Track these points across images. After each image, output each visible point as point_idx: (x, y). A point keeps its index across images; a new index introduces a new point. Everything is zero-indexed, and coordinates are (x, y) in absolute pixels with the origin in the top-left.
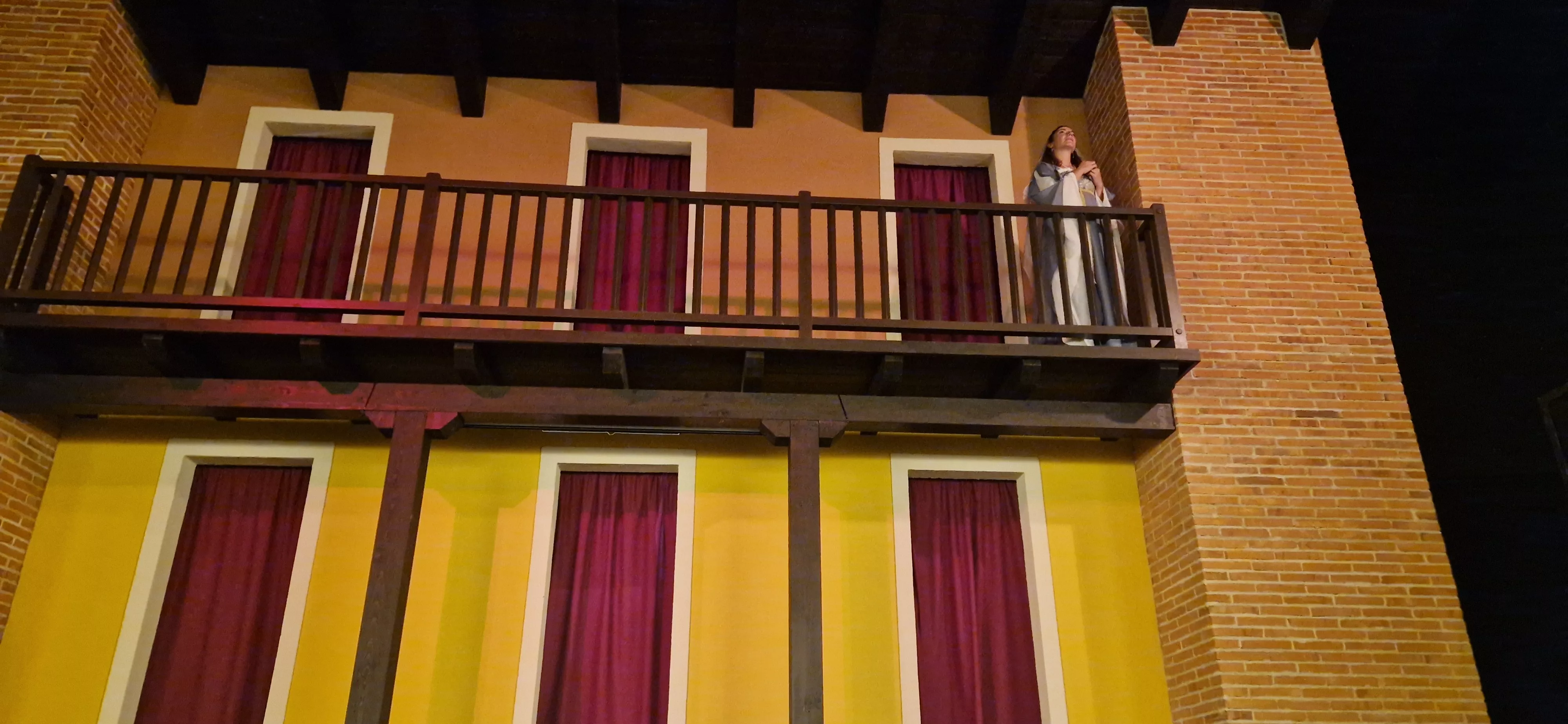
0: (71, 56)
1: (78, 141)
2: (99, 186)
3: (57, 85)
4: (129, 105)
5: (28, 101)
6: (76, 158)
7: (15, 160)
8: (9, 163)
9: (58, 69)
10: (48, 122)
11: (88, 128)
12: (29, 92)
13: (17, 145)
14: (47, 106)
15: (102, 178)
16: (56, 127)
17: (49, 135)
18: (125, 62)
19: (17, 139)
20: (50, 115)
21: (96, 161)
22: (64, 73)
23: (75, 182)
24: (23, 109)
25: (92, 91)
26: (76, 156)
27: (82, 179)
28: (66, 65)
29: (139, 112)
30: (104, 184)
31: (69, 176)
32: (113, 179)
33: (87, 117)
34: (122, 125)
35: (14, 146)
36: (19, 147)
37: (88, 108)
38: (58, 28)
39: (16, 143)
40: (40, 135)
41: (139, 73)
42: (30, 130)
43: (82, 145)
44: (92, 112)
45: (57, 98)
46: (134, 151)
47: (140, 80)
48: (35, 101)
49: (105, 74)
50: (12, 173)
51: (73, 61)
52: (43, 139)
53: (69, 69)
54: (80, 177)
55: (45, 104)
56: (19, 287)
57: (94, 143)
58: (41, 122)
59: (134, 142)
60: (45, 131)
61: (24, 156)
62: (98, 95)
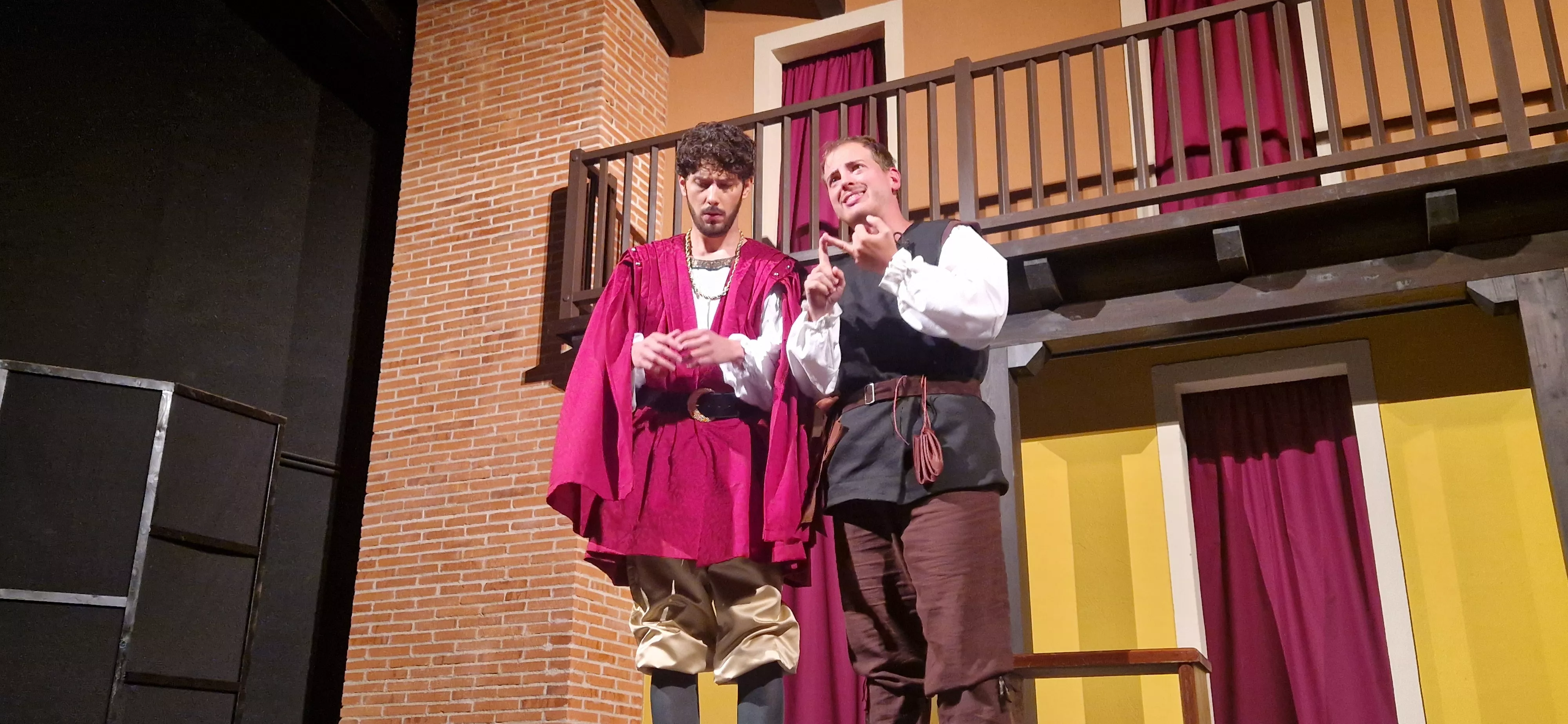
0: (585, 36)
1: (609, 124)
2: (636, 166)
3: (579, 71)
4: (644, 71)
5: (559, 94)
6: (611, 142)
7: (561, 158)
8: (557, 163)
9: (577, 53)
10: (580, 112)
11: (614, 108)
12: (558, 85)
13: (560, 142)
14: (576, 94)
15: (637, 157)
16: (588, 114)
17: (584, 125)
18: (633, 27)
19: (558, 137)
20: (581, 103)
21: (628, 140)
22: (583, 56)
23: (615, 167)
24: (556, 104)
25: (611, 67)
26: (610, 140)
27: (621, 162)
28: (583, 47)
29: (655, 76)
30: (640, 162)
31: (610, 163)
32: (647, 155)
33: (613, 97)
34: (642, 95)
35: (558, 144)
36: (561, 144)
37: (610, 86)
38: (569, 11)
39: (558, 140)
40: (576, 127)
41: (646, 35)
42: (567, 124)
43: (613, 126)
44: (615, 90)
45: (582, 85)
46: (658, 120)
47: (648, 41)
48: (565, 93)
49: (617, 46)
50: (562, 172)
51: (588, 40)
52: (579, 130)
53: (587, 50)
54: (618, 161)
55: (573, 93)
56: (592, 286)
57: (623, 122)
58: (574, 113)
59: (656, 109)
60: (580, 122)
61: (569, 151)
62: (616, 69)
